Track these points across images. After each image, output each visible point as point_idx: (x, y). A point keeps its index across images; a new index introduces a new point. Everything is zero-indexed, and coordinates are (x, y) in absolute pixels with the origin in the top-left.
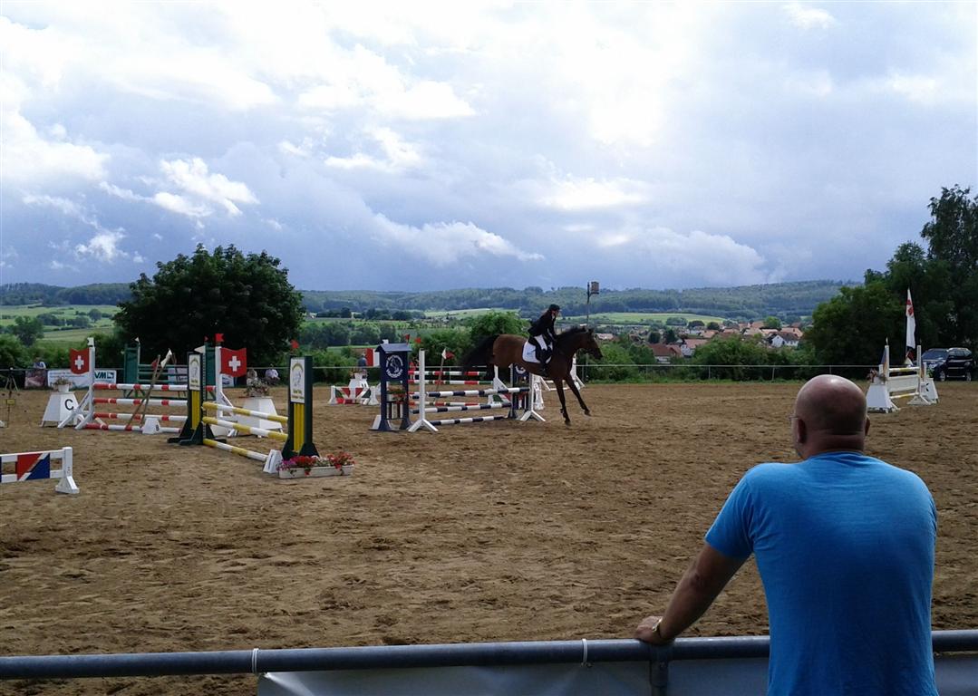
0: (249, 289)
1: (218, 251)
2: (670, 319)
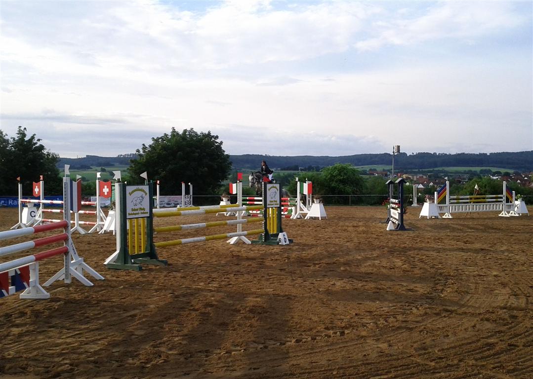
0: (198, 152)
1: (185, 131)
2: (482, 170)
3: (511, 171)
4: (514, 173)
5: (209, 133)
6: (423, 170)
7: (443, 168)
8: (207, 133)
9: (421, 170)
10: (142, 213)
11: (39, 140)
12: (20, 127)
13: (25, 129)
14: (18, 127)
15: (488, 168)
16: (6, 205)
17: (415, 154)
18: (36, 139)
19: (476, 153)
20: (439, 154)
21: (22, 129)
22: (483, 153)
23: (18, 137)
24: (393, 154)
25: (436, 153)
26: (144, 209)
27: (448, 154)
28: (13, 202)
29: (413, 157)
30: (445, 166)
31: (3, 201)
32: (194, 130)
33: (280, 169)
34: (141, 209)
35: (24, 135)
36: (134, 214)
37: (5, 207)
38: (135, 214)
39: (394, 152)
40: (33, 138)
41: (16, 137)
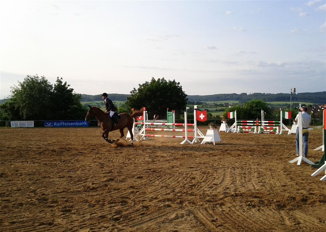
0: (170, 93)
1: (159, 79)
5: (174, 81)
8: (172, 81)
11: (69, 86)
12: (58, 77)
13: (62, 78)
14: (57, 77)
15: (297, 102)
16: (52, 126)
17: (252, 94)
18: (67, 85)
20: (267, 94)
21: (60, 78)
23: (57, 84)
24: (291, 93)
25: (265, 93)
27: (272, 94)
28: (57, 124)
29: (251, 95)
31: (51, 124)
32: (165, 79)
35: (61, 82)
37: (52, 127)
39: (291, 92)
40: (65, 84)
41: (56, 83)
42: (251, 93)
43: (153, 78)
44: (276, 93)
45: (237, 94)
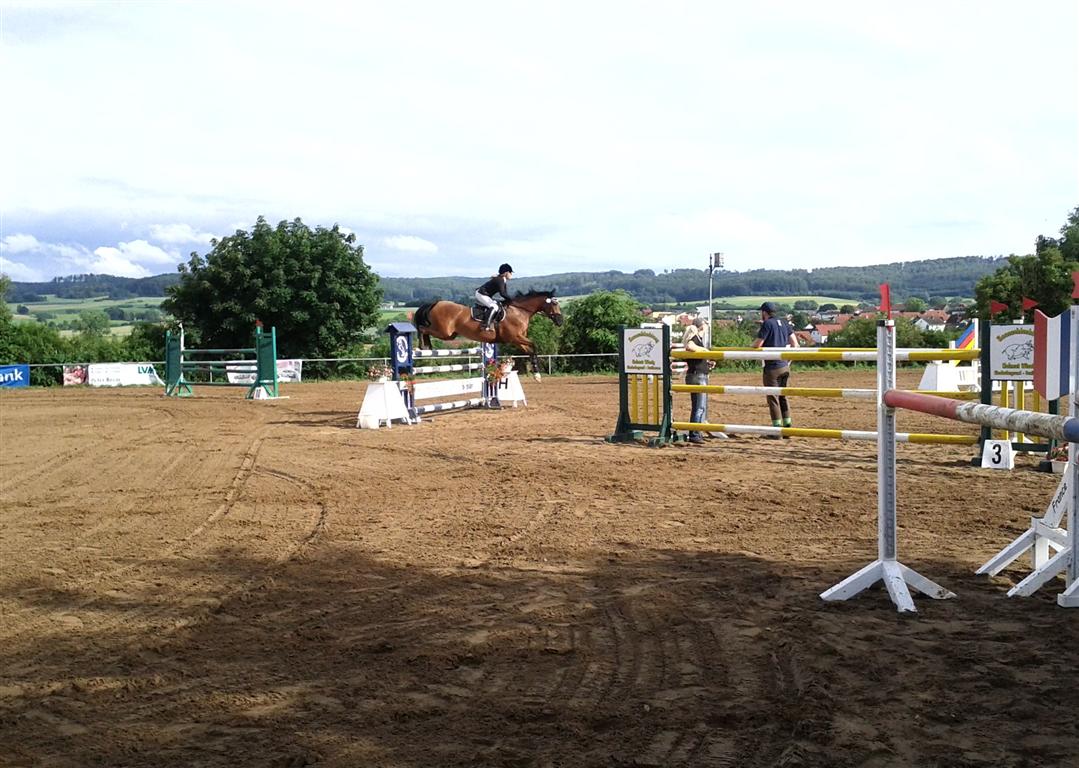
1: (282, 225)
2: (798, 303)
3: (854, 304)
4: (859, 307)
5: (336, 229)
6: (687, 303)
7: (725, 299)
8: (330, 228)
9: (682, 304)
10: (649, 368)
15: (809, 298)
17: (670, 272)
19: (786, 270)
22: (800, 270)
26: (653, 363)
27: (732, 271)
29: (666, 277)
30: (726, 296)
33: (404, 304)
34: (647, 362)
36: (635, 368)
38: (639, 368)
42: (666, 271)
43: (261, 219)
44: (746, 271)
45: (624, 272)
